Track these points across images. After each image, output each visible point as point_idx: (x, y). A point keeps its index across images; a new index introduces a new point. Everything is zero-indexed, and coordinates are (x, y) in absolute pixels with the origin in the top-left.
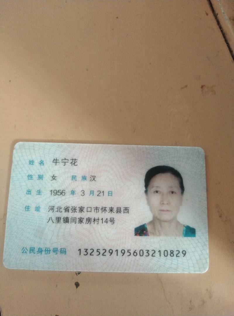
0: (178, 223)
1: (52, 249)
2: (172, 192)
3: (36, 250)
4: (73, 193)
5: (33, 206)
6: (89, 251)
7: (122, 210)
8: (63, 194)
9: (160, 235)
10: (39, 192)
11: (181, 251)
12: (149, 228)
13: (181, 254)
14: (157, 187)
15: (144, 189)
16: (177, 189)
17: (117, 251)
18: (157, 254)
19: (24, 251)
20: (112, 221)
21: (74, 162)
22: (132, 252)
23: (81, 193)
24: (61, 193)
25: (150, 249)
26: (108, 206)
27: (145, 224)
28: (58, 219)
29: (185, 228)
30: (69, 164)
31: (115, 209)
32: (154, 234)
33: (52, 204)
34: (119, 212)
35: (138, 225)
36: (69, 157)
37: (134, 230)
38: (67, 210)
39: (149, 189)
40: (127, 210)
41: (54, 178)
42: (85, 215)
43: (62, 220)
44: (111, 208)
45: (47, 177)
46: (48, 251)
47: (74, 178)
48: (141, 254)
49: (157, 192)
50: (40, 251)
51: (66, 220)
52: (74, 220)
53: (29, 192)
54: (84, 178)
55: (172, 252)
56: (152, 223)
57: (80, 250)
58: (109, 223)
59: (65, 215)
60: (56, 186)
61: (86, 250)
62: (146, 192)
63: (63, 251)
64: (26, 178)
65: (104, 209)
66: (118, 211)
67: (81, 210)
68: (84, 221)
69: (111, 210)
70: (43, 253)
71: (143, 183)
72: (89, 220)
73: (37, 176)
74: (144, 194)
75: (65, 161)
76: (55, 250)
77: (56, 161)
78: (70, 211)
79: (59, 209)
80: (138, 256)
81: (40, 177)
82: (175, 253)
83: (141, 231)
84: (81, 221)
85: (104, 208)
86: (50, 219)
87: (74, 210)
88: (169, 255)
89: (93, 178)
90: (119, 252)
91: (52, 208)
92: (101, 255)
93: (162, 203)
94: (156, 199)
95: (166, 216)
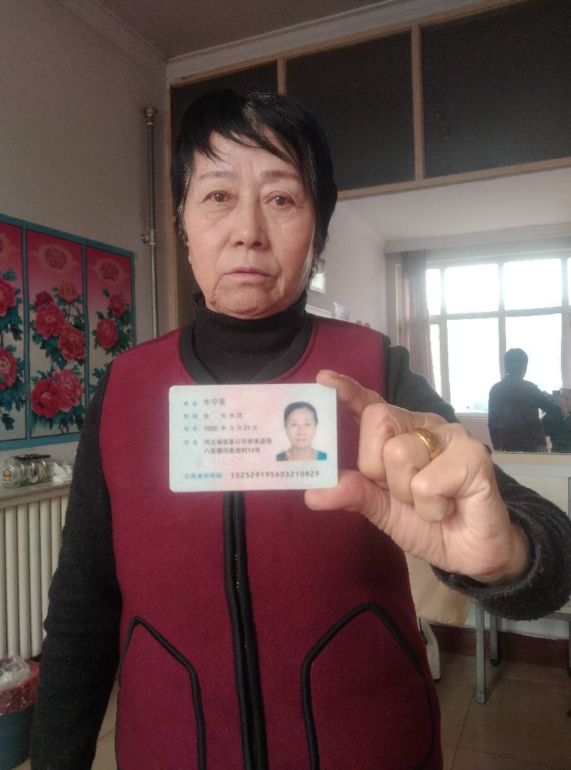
0: (312, 450)
1: (209, 474)
2: (308, 424)
3: (197, 475)
5: (191, 440)
6: (240, 475)
7: (266, 440)
9: (297, 460)
10: (195, 429)
11: (315, 472)
12: (288, 454)
13: (314, 474)
14: (295, 420)
15: (283, 422)
16: (311, 421)
17: (262, 473)
18: (295, 475)
19: (187, 477)
20: (258, 450)
21: (222, 402)
22: (275, 474)
23: (231, 428)
24: (214, 429)
25: (289, 470)
26: (254, 438)
27: (285, 451)
28: (213, 451)
29: (318, 454)
30: (218, 404)
31: (260, 441)
33: (207, 438)
34: (263, 443)
35: (279, 452)
36: (218, 398)
37: (275, 457)
39: (288, 422)
40: (269, 441)
41: (206, 416)
42: (235, 446)
43: (216, 451)
44: (257, 439)
45: (201, 416)
46: (206, 476)
47: (223, 415)
48: (282, 475)
49: (295, 424)
50: (200, 476)
51: (220, 451)
53: (186, 429)
54: (232, 415)
55: (307, 473)
56: (291, 450)
57: (232, 474)
58: (255, 452)
59: (218, 446)
60: (209, 423)
61: (238, 474)
62: (286, 425)
63: (219, 475)
64: (183, 417)
67: (232, 442)
68: (235, 451)
69: (257, 441)
70: (203, 477)
72: (238, 450)
73: (192, 416)
74: (284, 427)
75: (214, 401)
76: (213, 475)
77: (207, 402)
78: (222, 443)
80: (280, 477)
81: (195, 416)
82: (310, 473)
83: (282, 457)
85: (250, 440)
86: (206, 450)
87: (226, 442)
88: (304, 475)
90: (264, 475)
91: (207, 442)
92: (250, 477)
93: (299, 434)
94: (294, 431)
95: (302, 445)
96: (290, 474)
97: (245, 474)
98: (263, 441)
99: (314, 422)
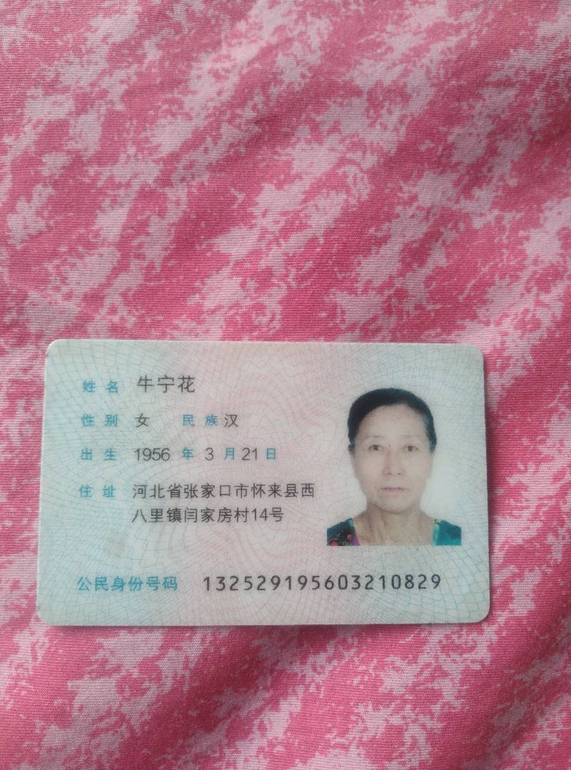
0: (422, 517)
1: (144, 579)
2: (410, 448)
3: (110, 582)
4: (187, 453)
5: (99, 486)
6: (229, 583)
7: (299, 489)
8: (165, 457)
10: (110, 455)
11: (429, 576)
12: (359, 528)
13: (429, 583)
14: (376, 437)
15: (347, 442)
16: (421, 441)
17: (289, 578)
18: (377, 584)
19: (82, 584)
20: (277, 513)
21: (187, 383)
22: (322, 581)
23: (206, 454)
24: (160, 454)
25: (362, 573)
26: (268, 482)
27: (351, 519)
28: (157, 515)
29: (437, 527)
30: (174, 389)
31: (283, 489)
32: (369, 540)
33: (141, 479)
34: (292, 495)
35: (333, 521)
36: (175, 373)
37: (325, 532)
38: (175, 492)
39: (357, 442)
40: (308, 489)
41: (142, 421)
42: (216, 503)
43: (165, 515)
44: (275, 486)
45: (128, 419)
46: (136, 583)
47: (188, 419)
48: (343, 584)
49: (376, 448)
50: (119, 584)
51: (175, 515)
52: (192, 514)
53: (87, 454)
54: (211, 420)
55: (409, 579)
56: (365, 516)
57: (207, 579)
58: (271, 519)
59: (170, 503)
60: (147, 439)
61: (222, 579)
62: (352, 448)
63: (171, 583)
64: (78, 422)
65: (258, 489)
66: (290, 493)
67: (208, 491)
68: (215, 516)
69: (275, 490)
70: (127, 588)
71: (344, 430)
72: (225, 514)
73: (104, 419)
74: (347, 455)
75: (165, 382)
76: (153, 582)
77: (144, 382)
78: (183, 495)
79: (157, 491)
80: (336, 588)
81: (112, 420)
82: (417, 581)
83: (342, 535)
84: (207, 515)
85: (258, 487)
86: (139, 513)
87: (191, 492)
88: (403, 586)
89: (232, 420)
90: (295, 582)
91: (141, 490)
92: (254, 589)
93: (387, 473)
94: (373, 464)
95: (396, 502)
96: (363, 581)
97: (242, 579)
98: (291, 491)
99: (427, 443)
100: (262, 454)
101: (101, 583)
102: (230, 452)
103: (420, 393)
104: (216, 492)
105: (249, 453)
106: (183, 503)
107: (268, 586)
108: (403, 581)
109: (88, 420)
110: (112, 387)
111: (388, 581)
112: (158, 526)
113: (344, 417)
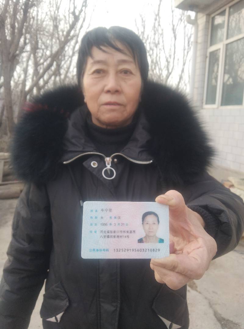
0: (156, 237)
2: (154, 224)
4: (111, 224)
5: (93, 231)
6: (119, 250)
7: (132, 231)
8: (106, 225)
9: (148, 242)
10: (96, 225)
11: (157, 249)
12: (144, 240)
13: (157, 251)
14: (148, 221)
15: (142, 222)
16: (156, 222)
17: (130, 249)
18: (147, 250)
19: (90, 250)
21: (110, 210)
22: (137, 250)
23: (114, 225)
25: (144, 248)
26: (126, 230)
27: (142, 238)
29: (159, 239)
31: (129, 232)
32: (146, 242)
33: (102, 229)
34: (131, 233)
35: (139, 238)
36: (108, 208)
37: (137, 240)
38: (108, 232)
39: (144, 222)
40: (134, 231)
41: (102, 218)
42: (116, 234)
43: (106, 237)
45: (99, 217)
46: (101, 250)
47: (111, 217)
48: (141, 251)
49: (147, 223)
50: (97, 250)
51: (108, 237)
52: (111, 236)
54: (115, 218)
55: (154, 250)
56: (145, 237)
57: (114, 249)
58: (127, 238)
59: (107, 234)
60: (103, 221)
61: (117, 249)
63: (107, 250)
68: (116, 237)
69: (128, 232)
70: (99, 251)
71: (141, 220)
72: (118, 236)
73: (94, 217)
74: (142, 225)
75: (106, 210)
76: (104, 250)
77: (102, 210)
78: (110, 233)
80: (139, 252)
81: (96, 218)
82: (155, 250)
83: (141, 241)
84: (114, 237)
85: (124, 231)
86: (101, 236)
88: (152, 251)
89: (119, 218)
90: (131, 250)
91: (102, 231)
92: (123, 251)
93: (149, 229)
94: (147, 227)
95: (152, 234)
96: (145, 250)
97: (121, 250)
99: (157, 222)
100: (125, 224)
101: (94, 250)
102: (119, 224)
103: (156, 212)
104: (116, 232)
105: (123, 224)
106: (110, 234)
107: (126, 251)
108: (152, 250)
109: (91, 217)
110: (96, 211)
111: (150, 250)
112: (105, 239)
113: (141, 217)
